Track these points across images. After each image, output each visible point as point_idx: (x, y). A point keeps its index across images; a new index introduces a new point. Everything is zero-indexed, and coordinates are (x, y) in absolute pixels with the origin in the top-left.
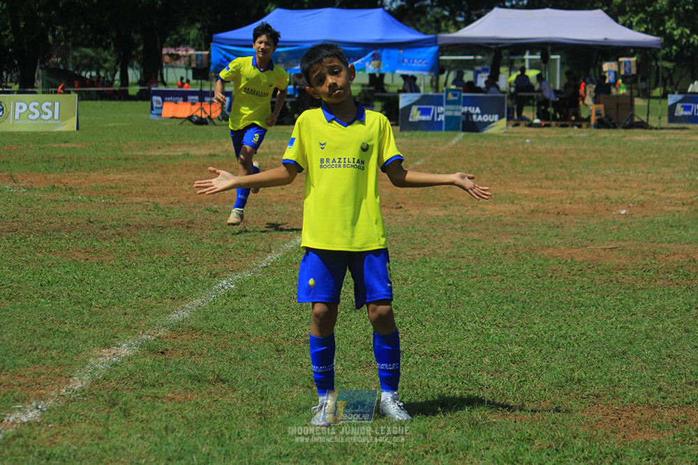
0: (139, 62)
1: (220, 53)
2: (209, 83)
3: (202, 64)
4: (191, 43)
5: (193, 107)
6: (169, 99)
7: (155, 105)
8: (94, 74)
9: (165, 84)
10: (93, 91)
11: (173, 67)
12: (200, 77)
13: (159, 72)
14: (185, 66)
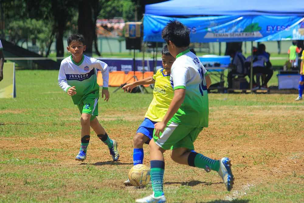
1: (152, 23)
2: (141, 54)
3: (135, 35)
5: (127, 76)
8: (30, 44)
10: (30, 60)
11: (107, 38)
12: (133, 47)
13: (94, 43)
14: (118, 37)
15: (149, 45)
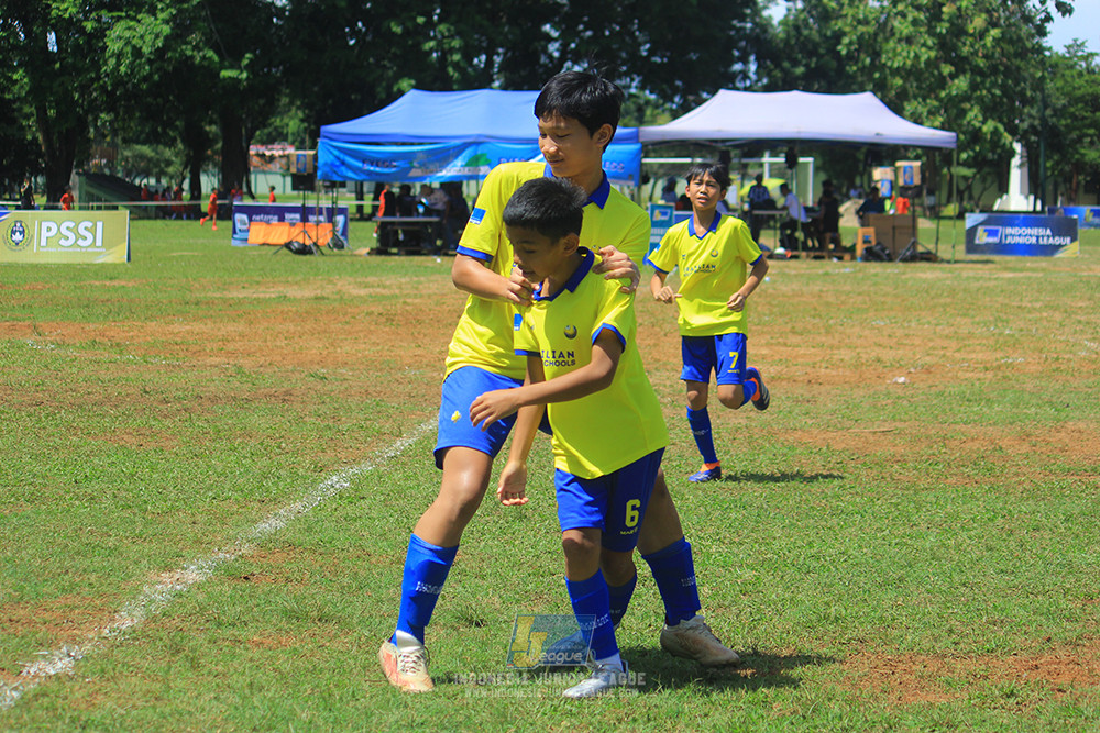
0: (215, 165)
1: (331, 152)
2: (315, 195)
3: (305, 169)
4: (290, 138)
5: (293, 229)
6: (258, 218)
7: (238, 226)
8: (152, 181)
9: (253, 197)
11: (264, 172)
12: (302, 187)
13: (245, 179)
14: (281, 171)
15: (328, 184)
